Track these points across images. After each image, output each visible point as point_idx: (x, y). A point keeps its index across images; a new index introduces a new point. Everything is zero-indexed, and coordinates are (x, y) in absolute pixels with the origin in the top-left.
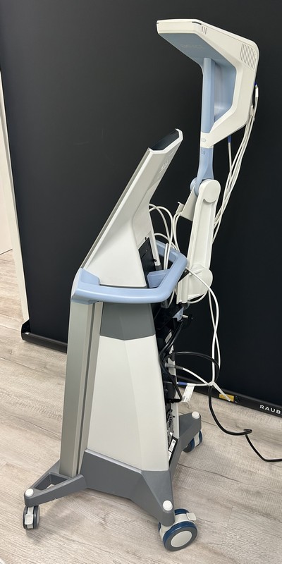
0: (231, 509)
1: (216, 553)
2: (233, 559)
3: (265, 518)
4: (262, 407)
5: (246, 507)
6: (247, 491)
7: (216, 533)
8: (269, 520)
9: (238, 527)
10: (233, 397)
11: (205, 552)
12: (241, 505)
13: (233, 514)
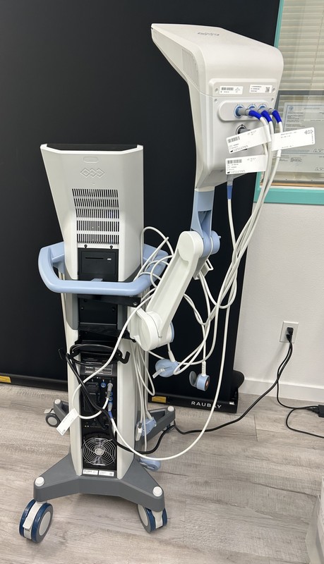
0: (184, 502)
1: (180, 547)
2: (196, 549)
3: (217, 505)
4: (193, 403)
5: (198, 498)
6: (197, 483)
7: (176, 528)
8: (222, 506)
9: (195, 518)
10: (165, 398)
11: (169, 548)
12: (193, 497)
13: (188, 507)
